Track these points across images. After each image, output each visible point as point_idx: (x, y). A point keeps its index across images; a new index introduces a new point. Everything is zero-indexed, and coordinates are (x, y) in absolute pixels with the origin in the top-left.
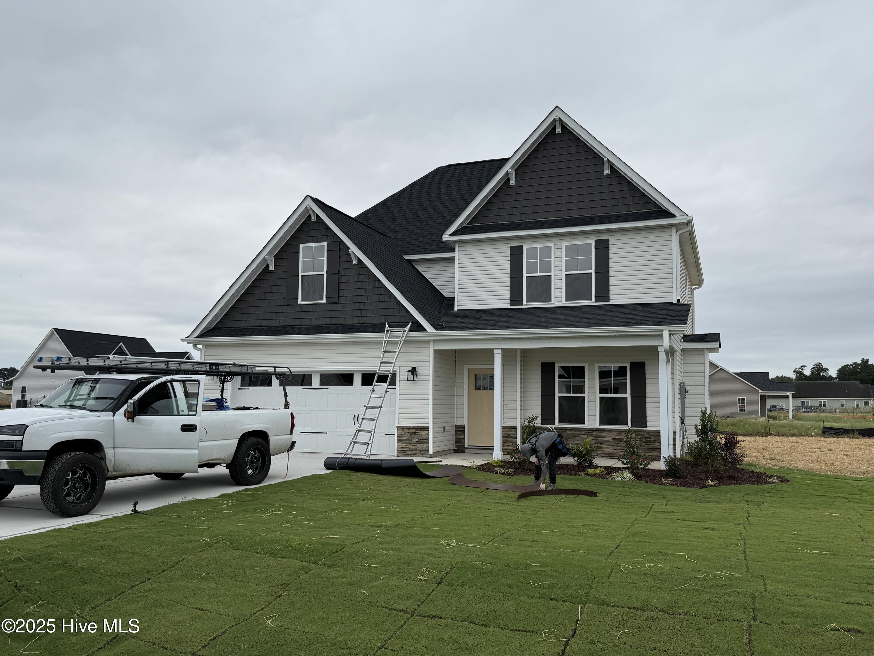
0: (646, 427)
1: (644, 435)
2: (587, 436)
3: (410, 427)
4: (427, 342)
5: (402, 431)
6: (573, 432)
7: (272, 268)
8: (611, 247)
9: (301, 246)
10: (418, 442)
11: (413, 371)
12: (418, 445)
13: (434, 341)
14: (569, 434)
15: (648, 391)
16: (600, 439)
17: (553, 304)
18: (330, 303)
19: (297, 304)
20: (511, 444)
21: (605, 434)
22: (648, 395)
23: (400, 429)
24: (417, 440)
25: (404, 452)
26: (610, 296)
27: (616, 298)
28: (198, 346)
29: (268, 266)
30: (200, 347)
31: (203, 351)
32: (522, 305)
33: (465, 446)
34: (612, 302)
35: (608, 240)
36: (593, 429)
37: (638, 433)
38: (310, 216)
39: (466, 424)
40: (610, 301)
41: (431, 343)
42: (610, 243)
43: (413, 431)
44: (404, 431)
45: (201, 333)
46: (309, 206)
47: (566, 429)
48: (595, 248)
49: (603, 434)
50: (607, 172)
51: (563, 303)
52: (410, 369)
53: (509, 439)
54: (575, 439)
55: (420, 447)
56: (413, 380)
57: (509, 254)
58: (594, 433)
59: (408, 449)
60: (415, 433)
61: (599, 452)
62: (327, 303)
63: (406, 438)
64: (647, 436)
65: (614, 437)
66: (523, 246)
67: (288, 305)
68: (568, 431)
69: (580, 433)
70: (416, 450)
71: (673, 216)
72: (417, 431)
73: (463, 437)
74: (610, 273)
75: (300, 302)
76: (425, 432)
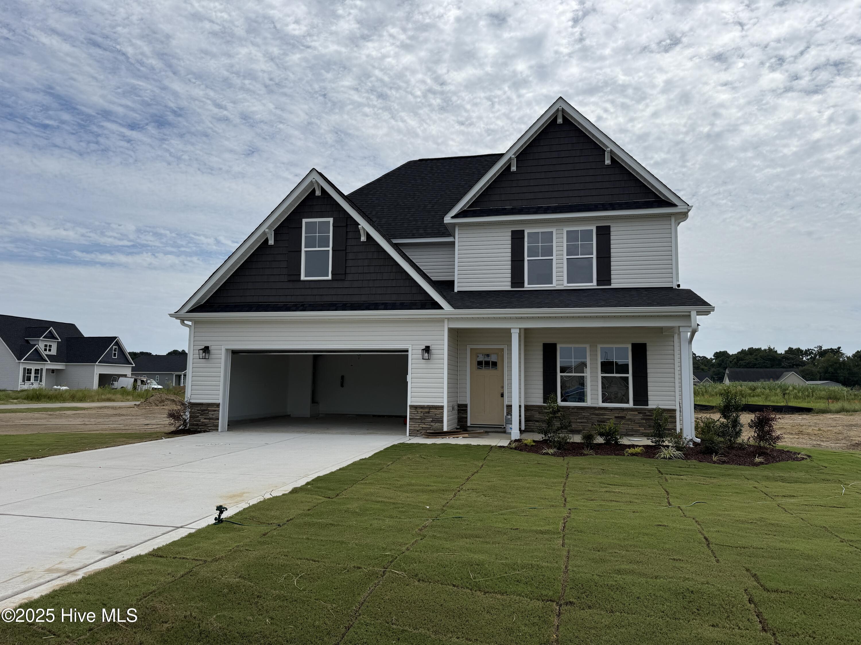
0: (648, 405)
1: (645, 413)
2: (589, 414)
3: (424, 406)
4: (441, 321)
5: (414, 410)
6: (575, 410)
7: (271, 242)
8: (612, 233)
9: (304, 221)
10: (432, 421)
11: (427, 349)
12: (432, 424)
13: (448, 319)
14: (572, 412)
15: (649, 371)
16: (602, 417)
17: (555, 287)
18: (336, 280)
19: (299, 280)
21: (607, 413)
22: (649, 375)
23: (413, 408)
24: (431, 419)
25: (416, 431)
26: (612, 280)
27: (617, 282)
28: (186, 322)
29: (267, 240)
30: (190, 323)
31: (193, 328)
32: (523, 287)
33: (469, 424)
34: (613, 286)
35: (609, 227)
36: (596, 407)
37: (640, 411)
38: (314, 191)
39: (468, 402)
40: (612, 284)
41: (446, 322)
42: (612, 229)
43: (427, 410)
44: (417, 410)
45: (192, 309)
46: (314, 180)
47: (568, 408)
48: (597, 235)
49: (605, 412)
50: (608, 162)
51: (565, 286)
52: (424, 347)
54: (577, 418)
55: (435, 426)
56: (429, 359)
57: (510, 238)
58: (597, 412)
59: (422, 428)
60: (429, 412)
62: (333, 280)
63: (419, 417)
64: (649, 414)
65: (617, 415)
66: (524, 231)
67: (289, 281)
68: (570, 409)
69: (582, 412)
70: (430, 430)
71: (674, 205)
72: (431, 411)
73: (465, 416)
74: (612, 258)
75: (303, 278)
76: (440, 411)
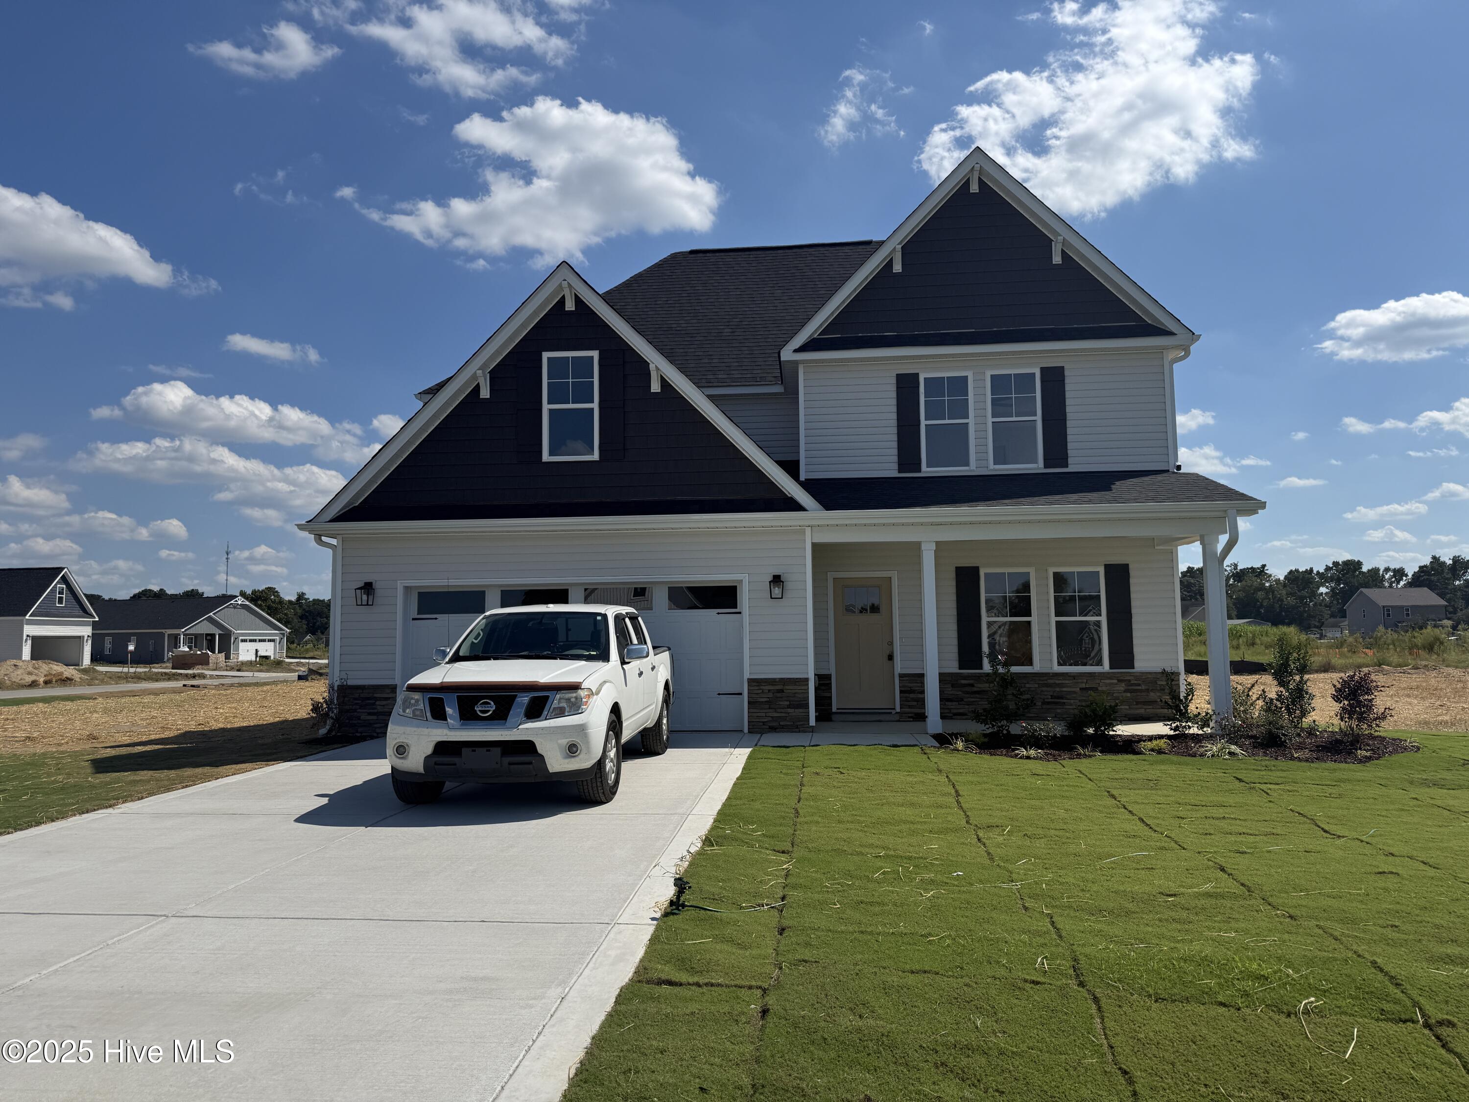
0: (1133, 668)
1: (1130, 680)
2: (1037, 686)
3: (774, 679)
4: (800, 531)
5: (757, 688)
6: (1016, 680)
7: (485, 393)
8: (1068, 380)
9: (546, 355)
10: (789, 707)
11: (777, 581)
12: (789, 710)
13: (813, 528)
16: (1058, 689)
17: (972, 470)
18: (608, 461)
19: (539, 462)
20: (915, 703)
21: (1067, 682)
22: (1134, 619)
23: (754, 684)
24: (788, 703)
25: (761, 724)
26: (1069, 459)
27: (1078, 462)
29: (477, 389)
31: (340, 550)
32: (919, 471)
33: (834, 709)
34: (1071, 469)
35: (1062, 370)
36: (1049, 673)
37: (1121, 678)
38: (562, 301)
39: (833, 672)
40: (1069, 466)
41: (809, 532)
42: (1067, 373)
43: (779, 687)
44: (762, 687)
45: (339, 515)
46: (566, 283)
48: (1042, 382)
49: (1064, 682)
50: (1057, 259)
51: (990, 469)
52: (771, 578)
53: (912, 696)
55: (794, 714)
56: (780, 598)
57: (894, 387)
58: (1049, 681)
59: (770, 719)
60: (782, 690)
61: (1059, 711)
62: (602, 460)
63: (765, 699)
64: (1136, 682)
65: (1084, 686)
66: (918, 374)
67: (520, 463)
69: (1028, 681)
70: (785, 720)
71: (1171, 333)
72: (787, 687)
73: (827, 695)
74: (1068, 422)
75: (546, 457)
76: (803, 688)
